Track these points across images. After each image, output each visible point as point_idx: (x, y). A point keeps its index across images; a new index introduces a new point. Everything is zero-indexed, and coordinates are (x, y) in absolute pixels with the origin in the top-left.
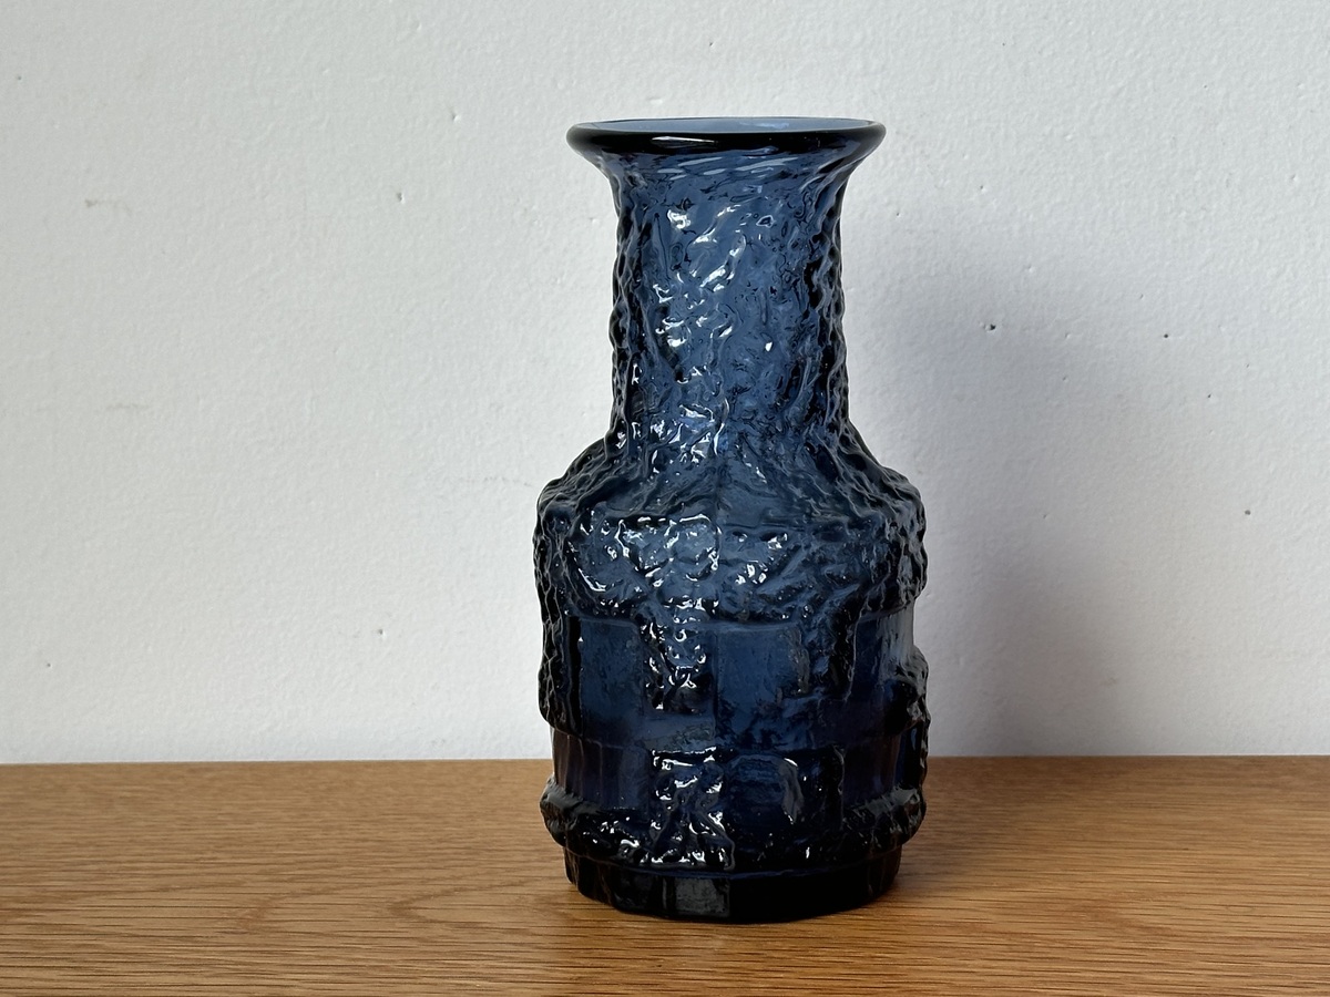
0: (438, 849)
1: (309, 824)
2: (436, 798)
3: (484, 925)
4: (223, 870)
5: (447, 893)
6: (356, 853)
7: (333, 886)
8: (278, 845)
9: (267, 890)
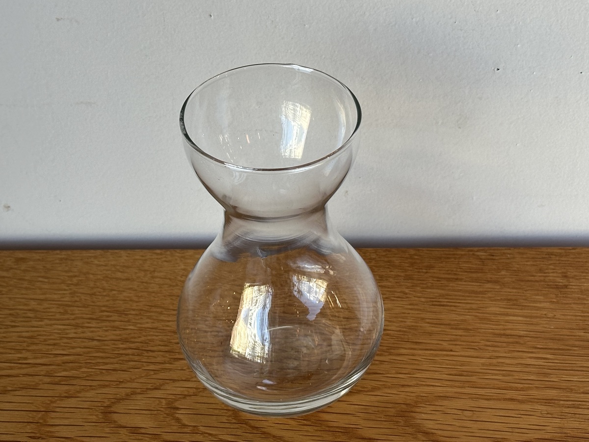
0: (125, 349)
1: (67, 322)
2: (125, 294)
3: (143, 431)
4: (30, 370)
5: (128, 397)
6: (89, 352)
7: (78, 388)
8: (54, 345)
9: (50, 393)
